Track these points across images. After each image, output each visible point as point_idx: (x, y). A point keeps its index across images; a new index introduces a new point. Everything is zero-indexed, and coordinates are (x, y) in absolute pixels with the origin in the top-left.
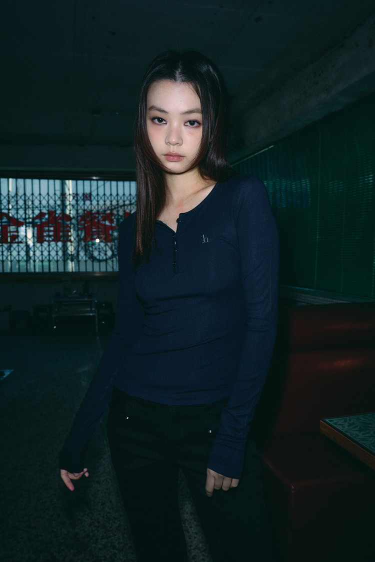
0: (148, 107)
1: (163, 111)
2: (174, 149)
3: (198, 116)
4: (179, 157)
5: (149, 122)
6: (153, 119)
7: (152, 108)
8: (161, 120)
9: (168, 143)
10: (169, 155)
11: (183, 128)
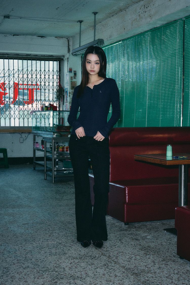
0: (86, 59)
1: (90, 60)
2: (92, 69)
3: (99, 62)
4: (94, 71)
5: (86, 63)
6: (88, 62)
7: (88, 60)
8: (89, 62)
9: (91, 68)
10: (91, 71)
11: (95, 64)
